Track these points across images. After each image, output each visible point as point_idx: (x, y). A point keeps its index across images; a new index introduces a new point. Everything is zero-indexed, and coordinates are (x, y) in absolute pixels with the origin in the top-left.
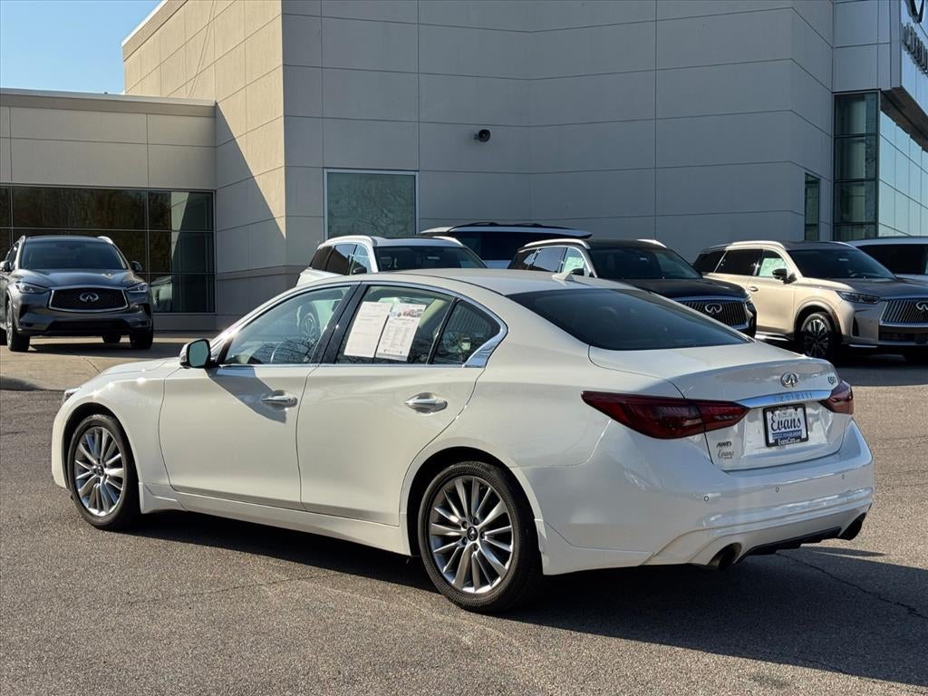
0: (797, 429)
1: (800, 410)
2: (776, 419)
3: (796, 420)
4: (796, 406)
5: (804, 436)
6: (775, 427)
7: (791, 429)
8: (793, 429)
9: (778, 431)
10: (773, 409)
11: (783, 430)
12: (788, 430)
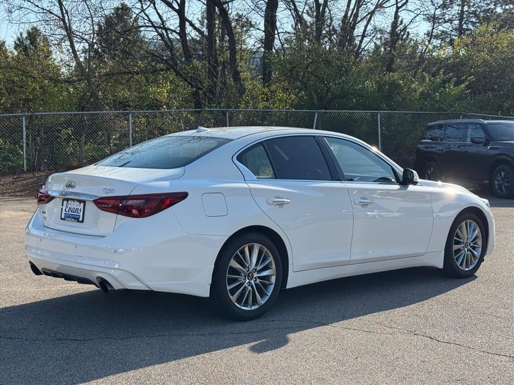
0: (78, 214)
1: (82, 204)
2: (69, 206)
3: (79, 210)
4: (80, 201)
5: (81, 219)
6: (67, 210)
7: (74, 214)
8: (76, 214)
9: (68, 213)
10: (68, 200)
11: (70, 213)
12: (73, 213)
